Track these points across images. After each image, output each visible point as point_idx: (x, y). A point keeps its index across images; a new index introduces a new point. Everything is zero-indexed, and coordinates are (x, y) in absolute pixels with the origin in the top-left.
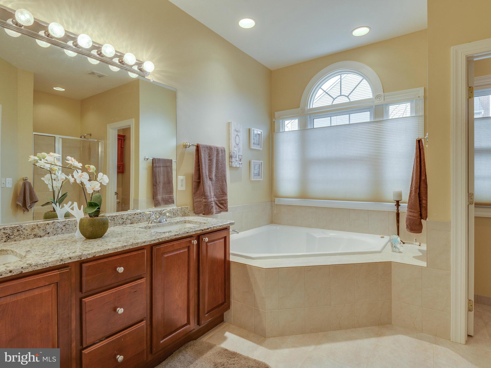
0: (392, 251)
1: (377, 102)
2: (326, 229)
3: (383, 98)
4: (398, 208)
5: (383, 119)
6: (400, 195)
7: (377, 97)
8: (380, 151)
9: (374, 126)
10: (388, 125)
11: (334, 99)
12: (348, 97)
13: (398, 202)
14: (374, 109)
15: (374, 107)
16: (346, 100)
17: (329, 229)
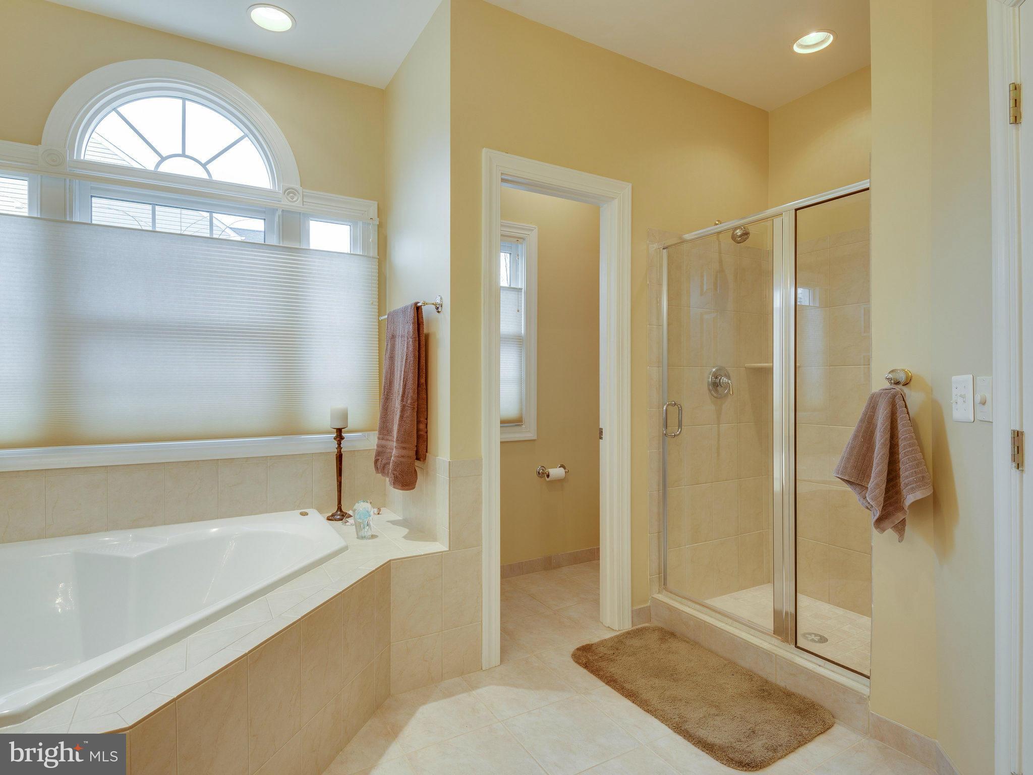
0: (358, 538)
1: (286, 203)
2: (144, 526)
3: (300, 199)
4: (339, 444)
5: (300, 246)
6: (344, 416)
7: (289, 192)
8: (296, 317)
9: (284, 259)
10: (314, 262)
11: (163, 159)
12: (204, 166)
13: (339, 431)
14: (281, 217)
15: (279, 212)
16: (198, 172)
17: (154, 524)
